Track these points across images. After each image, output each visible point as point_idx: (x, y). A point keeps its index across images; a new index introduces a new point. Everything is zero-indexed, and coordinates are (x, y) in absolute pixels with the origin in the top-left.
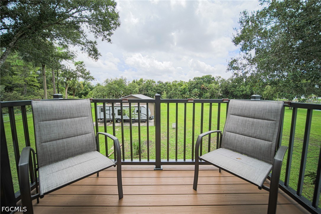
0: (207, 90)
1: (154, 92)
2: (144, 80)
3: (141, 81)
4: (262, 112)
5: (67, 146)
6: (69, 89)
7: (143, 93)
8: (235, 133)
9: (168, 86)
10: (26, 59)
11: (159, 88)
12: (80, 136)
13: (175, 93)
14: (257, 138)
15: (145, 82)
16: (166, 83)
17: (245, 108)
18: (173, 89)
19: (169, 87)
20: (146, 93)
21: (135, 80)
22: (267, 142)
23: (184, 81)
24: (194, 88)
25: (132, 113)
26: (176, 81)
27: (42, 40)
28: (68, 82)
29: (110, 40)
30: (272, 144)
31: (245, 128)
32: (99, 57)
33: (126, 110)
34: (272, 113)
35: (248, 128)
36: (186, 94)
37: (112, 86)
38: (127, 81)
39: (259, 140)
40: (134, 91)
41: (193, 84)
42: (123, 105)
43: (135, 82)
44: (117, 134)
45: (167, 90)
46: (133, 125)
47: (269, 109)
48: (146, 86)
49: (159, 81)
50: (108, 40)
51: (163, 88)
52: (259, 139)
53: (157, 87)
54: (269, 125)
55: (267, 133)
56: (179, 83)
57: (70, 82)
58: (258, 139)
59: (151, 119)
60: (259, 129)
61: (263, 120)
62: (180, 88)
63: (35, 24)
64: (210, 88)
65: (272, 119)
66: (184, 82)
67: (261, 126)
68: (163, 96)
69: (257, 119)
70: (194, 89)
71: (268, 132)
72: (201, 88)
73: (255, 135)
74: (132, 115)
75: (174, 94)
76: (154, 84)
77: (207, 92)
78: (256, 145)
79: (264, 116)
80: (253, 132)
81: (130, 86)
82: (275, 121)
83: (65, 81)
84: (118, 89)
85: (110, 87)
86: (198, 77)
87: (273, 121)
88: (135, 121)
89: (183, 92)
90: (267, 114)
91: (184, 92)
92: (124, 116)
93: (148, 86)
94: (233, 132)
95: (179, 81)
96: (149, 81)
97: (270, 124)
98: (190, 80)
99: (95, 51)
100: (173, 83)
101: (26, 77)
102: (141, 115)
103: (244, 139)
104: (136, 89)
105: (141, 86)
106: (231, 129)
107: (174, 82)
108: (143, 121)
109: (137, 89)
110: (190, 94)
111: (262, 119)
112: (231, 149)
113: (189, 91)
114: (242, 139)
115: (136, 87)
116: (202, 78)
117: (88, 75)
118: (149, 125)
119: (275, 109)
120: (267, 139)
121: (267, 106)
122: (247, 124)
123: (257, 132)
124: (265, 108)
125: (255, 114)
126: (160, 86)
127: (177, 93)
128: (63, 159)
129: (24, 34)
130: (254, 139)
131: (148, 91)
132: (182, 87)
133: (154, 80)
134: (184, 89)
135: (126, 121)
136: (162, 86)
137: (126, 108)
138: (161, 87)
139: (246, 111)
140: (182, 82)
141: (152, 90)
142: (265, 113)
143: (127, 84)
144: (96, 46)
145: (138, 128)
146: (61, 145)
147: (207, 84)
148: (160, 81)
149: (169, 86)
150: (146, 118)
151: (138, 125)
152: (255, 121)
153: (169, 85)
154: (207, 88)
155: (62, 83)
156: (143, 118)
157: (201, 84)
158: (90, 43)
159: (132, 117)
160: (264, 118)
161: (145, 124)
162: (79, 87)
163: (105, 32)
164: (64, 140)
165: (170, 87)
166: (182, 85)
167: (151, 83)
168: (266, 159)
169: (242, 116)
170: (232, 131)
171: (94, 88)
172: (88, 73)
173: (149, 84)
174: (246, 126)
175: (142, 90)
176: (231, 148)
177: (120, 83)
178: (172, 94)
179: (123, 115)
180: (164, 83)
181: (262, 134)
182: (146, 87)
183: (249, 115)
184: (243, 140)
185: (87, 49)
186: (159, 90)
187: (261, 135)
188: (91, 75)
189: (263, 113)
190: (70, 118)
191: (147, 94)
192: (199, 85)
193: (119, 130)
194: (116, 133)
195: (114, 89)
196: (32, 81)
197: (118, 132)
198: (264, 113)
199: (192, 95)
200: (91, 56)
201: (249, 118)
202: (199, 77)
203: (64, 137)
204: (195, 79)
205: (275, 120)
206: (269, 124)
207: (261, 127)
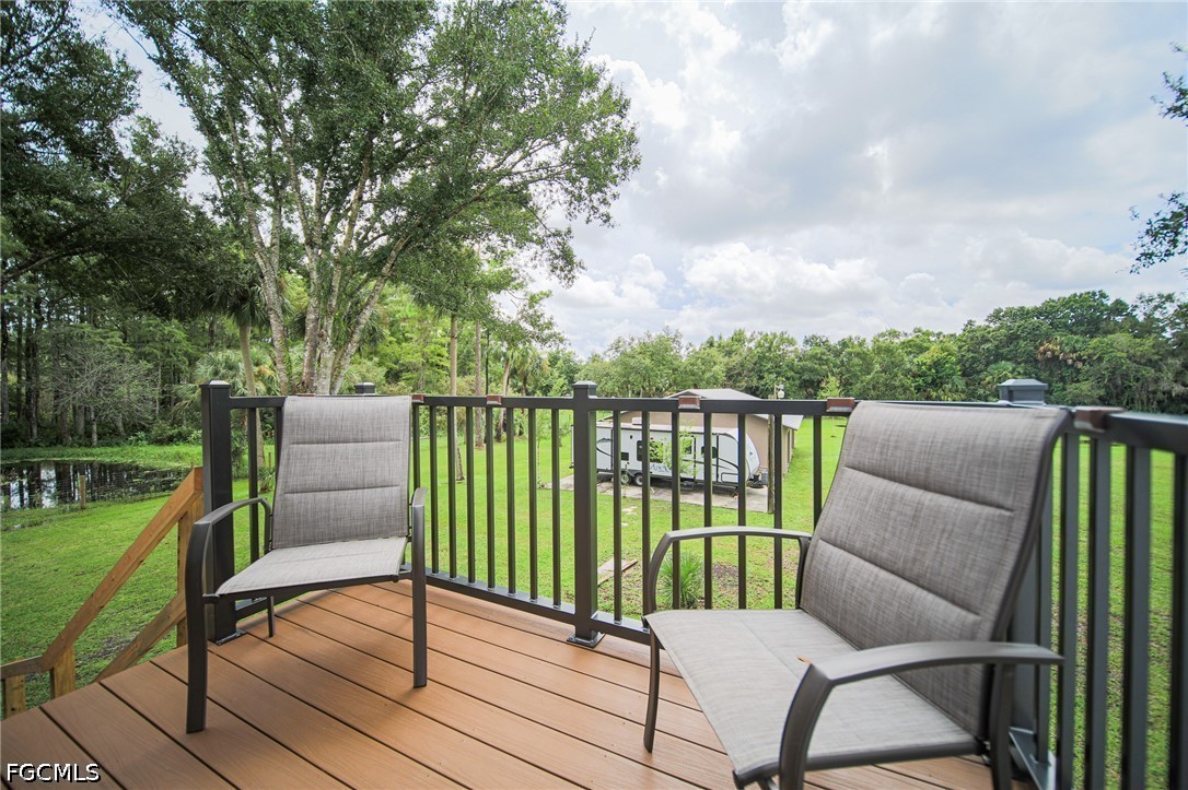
0: (1080, 365)
1: (788, 379)
2: (748, 335)
3: (738, 338)
4: (958, 463)
5: (335, 510)
6: (514, 373)
7: (744, 384)
8: (849, 552)
9: (850, 354)
10: (421, 301)
11: (809, 364)
12: (370, 490)
13: (887, 385)
14: (923, 587)
15: (752, 345)
16: (844, 344)
17: (897, 441)
18: (877, 367)
19: (856, 360)
20: (755, 383)
21: (716, 339)
22: (957, 610)
23: (936, 332)
24: (996, 361)
25: (682, 455)
26: (894, 334)
27: (454, 249)
28: (510, 353)
29: (608, 219)
30: (976, 625)
31: (886, 530)
32: (576, 272)
33: (661, 441)
34: (995, 464)
35: (894, 534)
36: (949, 386)
37: (632, 362)
38: (684, 342)
39: (930, 597)
40: (707, 375)
41: (988, 341)
42: (652, 427)
43: (716, 344)
44: (626, 524)
45: (848, 371)
46: (684, 499)
47: (986, 446)
48: (756, 359)
49: (809, 335)
50: (604, 218)
51: (827, 362)
52: (929, 590)
53: (800, 360)
54: (978, 527)
55: (964, 566)
56: (910, 338)
57: (516, 354)
58: (925, 593)
59: (760, 486)
60: (936, 541)
61: (959, 501)
62: (911, 362)
63: (429, 212)
64: (1100, 359)
65: (996, 496)
66: (939, 334)
67: (943, 531)
68: (824, 395)
69: (936, 491)
70: (993, 366)
71: (969, 562)
72: (1039, 357)
73: (916, 570)
74: (682, 464)
75: (883, 389)
76: (791, 348)
77: (1081, 377)
78: (912, 619)
79: (964, 482)
80: (912, 553)
81: (693, 361)
82: (1008, 509)
83: (504, 350)
84: (652, 370)
85: (625, 365)
86: (1016, 306)
87: (999, 506)
88: (693, 486)
89: (929, 379)
90: (977, 469)
91: (934, 381)
92: (651, 464)
93: (762, 358)
94: (840, 547)
95: (910, 331)
96: (770, 337)
97: (982, 521)
98: (970, 323)
99: (567, 256)
100: (876, 341)
101: (426, 343)
102: (717, 466)
103: (873, 584)
104: (716, 368)
105: (736, 359)
106: (837, 533)
107: (883, 335)
108: (724, 490)
109: (719, 369)
110: (967, 385)
111: (956, 495)
112: (828, 623)
113: (964, 375)
114: (868, 581)
115: (715, 363)
116: (1047, 311)
117: (548, 328)
118: (747, 508)
119: (1013, 445)
120: (961, 596)
121: (981, 434)
122: (893, 514)
123: (924, 554)
124: (971, 443)
125: (928, 470)
126: (814, 357)
127: (897, 383)
128: (323, 540)
129: (409, 242)
130: (911, 588)
131: (761, 378)
132: (926, 358)
133: (791, 334)
134: (937, 364)
135: (658, 482)
136: (823, 354)
137: (663, 435)
138: (820, 359)
139: (898, 453)
140: (928, 334)
141: (778, 374)
142: (968, 467)
143: (683, 352)
144: (571, 243)
145: (702, 513)
146: (323, 506)
147: (1076, 337)
148: (814, 337)
149: (858, 355)
150: (735, 479)
151: (703, 504)
152: (927, 503)
153: (858, 349)
154: (1079, 359)
155: (497, 357)
156: (726, 478)
157: (1035, 336)
158: (554, 235)
159: (682, 471)
160: (964, 491)
161: (733, 502)
162: (539, 366)
163: (593, 195)
164: (333, 494)
165: (864, 359)
166: (922, 350)
167: (778, 347)
168: (948, 699)
169: (884, 477)
170: (839, 542)
171: (579, 370)
172: (549, 325)
173: (770, 348)
174: (891, 523)
175: (739, 374)
176: (829, 616)
177: (659, 352)
178: (874, 388)
179: (652, 461)
180: (833, 341)
181: (943, 570)
182: (754, 361)
183: (907, 474)
184: (869, 585)
185: (546, 255)
186: (812, 370)
187: (939, 575)
188: (555, 329)
189: (961, 467)
190: (356, 441)
191: (757, 388)
192: (1022, 343)
193: (635, 510)
194: (622, 519)
195: (637, 372)
196: (439, 355)
197: (629, 517)
198: (966, 465)
199: (981, 391)
200: (558, 272)
201: (907, 487)
202: (1022, 308)
203: (332, 487)
204: (996, 316)
205: (1009, 502)
206: (976, 523)
207: (946, 535)
